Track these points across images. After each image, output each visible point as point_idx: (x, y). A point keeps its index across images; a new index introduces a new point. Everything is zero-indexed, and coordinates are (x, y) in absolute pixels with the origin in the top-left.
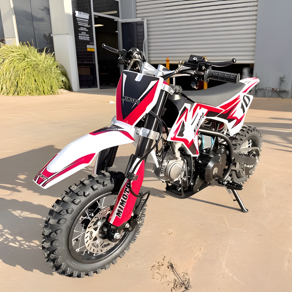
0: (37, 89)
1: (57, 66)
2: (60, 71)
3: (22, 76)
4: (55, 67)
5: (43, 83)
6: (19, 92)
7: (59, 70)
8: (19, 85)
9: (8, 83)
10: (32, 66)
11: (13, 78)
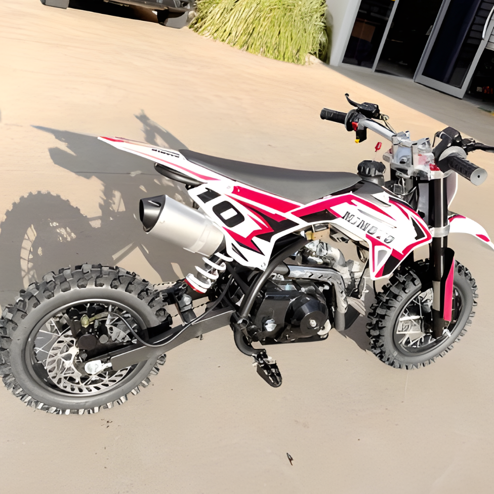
0: (277, 47)
1: (323, 15)
2: (323, 24)
3: (264, 20)
4: (319, 15)
5: (289, 39)
6: (250, 47)
7: (323, 22)
8: (255, 35)
9: (240, 28)
10: (286, 6)
11: (250, 20)
